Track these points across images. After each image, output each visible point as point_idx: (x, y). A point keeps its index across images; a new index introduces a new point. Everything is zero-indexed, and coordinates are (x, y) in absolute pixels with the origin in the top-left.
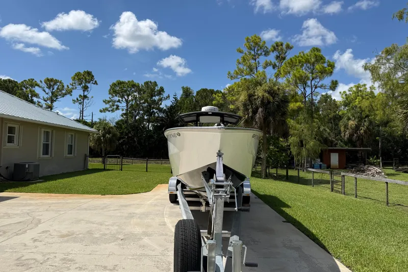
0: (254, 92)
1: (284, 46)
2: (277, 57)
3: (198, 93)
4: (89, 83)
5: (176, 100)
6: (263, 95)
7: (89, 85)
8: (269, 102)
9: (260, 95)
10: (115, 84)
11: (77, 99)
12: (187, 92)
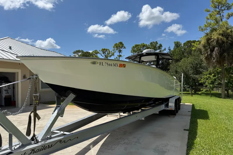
0: (211, 37)
3: (184, 44)
4: (122, 48)
5: (170, 50)
6: (218, 38)
7: (121, 49)
8: (223, 42)
9: (215, 38)
10: (134, 47)
11: (117, 58)
12: (177, 45)
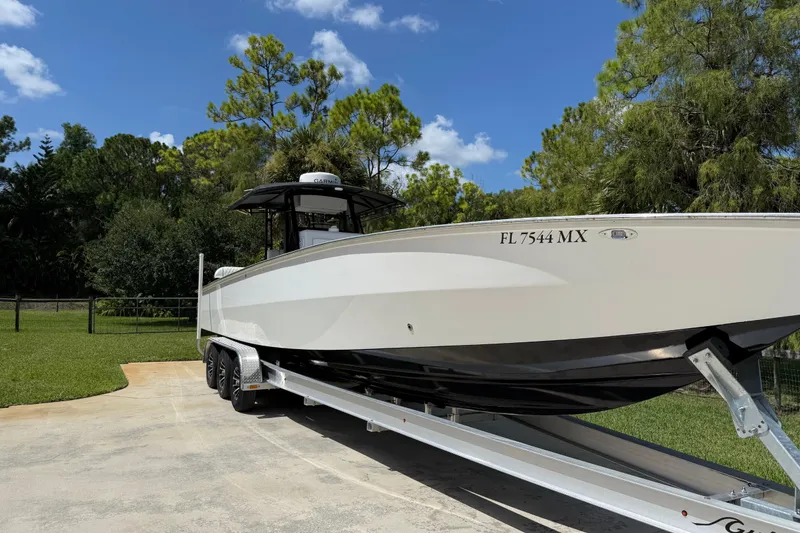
0: (303, 156)
1: (326, 71)
2: (311, 91)
5: (47, 153)
6: (323, 164)
9: (316, 161)
12: (77, 138)
